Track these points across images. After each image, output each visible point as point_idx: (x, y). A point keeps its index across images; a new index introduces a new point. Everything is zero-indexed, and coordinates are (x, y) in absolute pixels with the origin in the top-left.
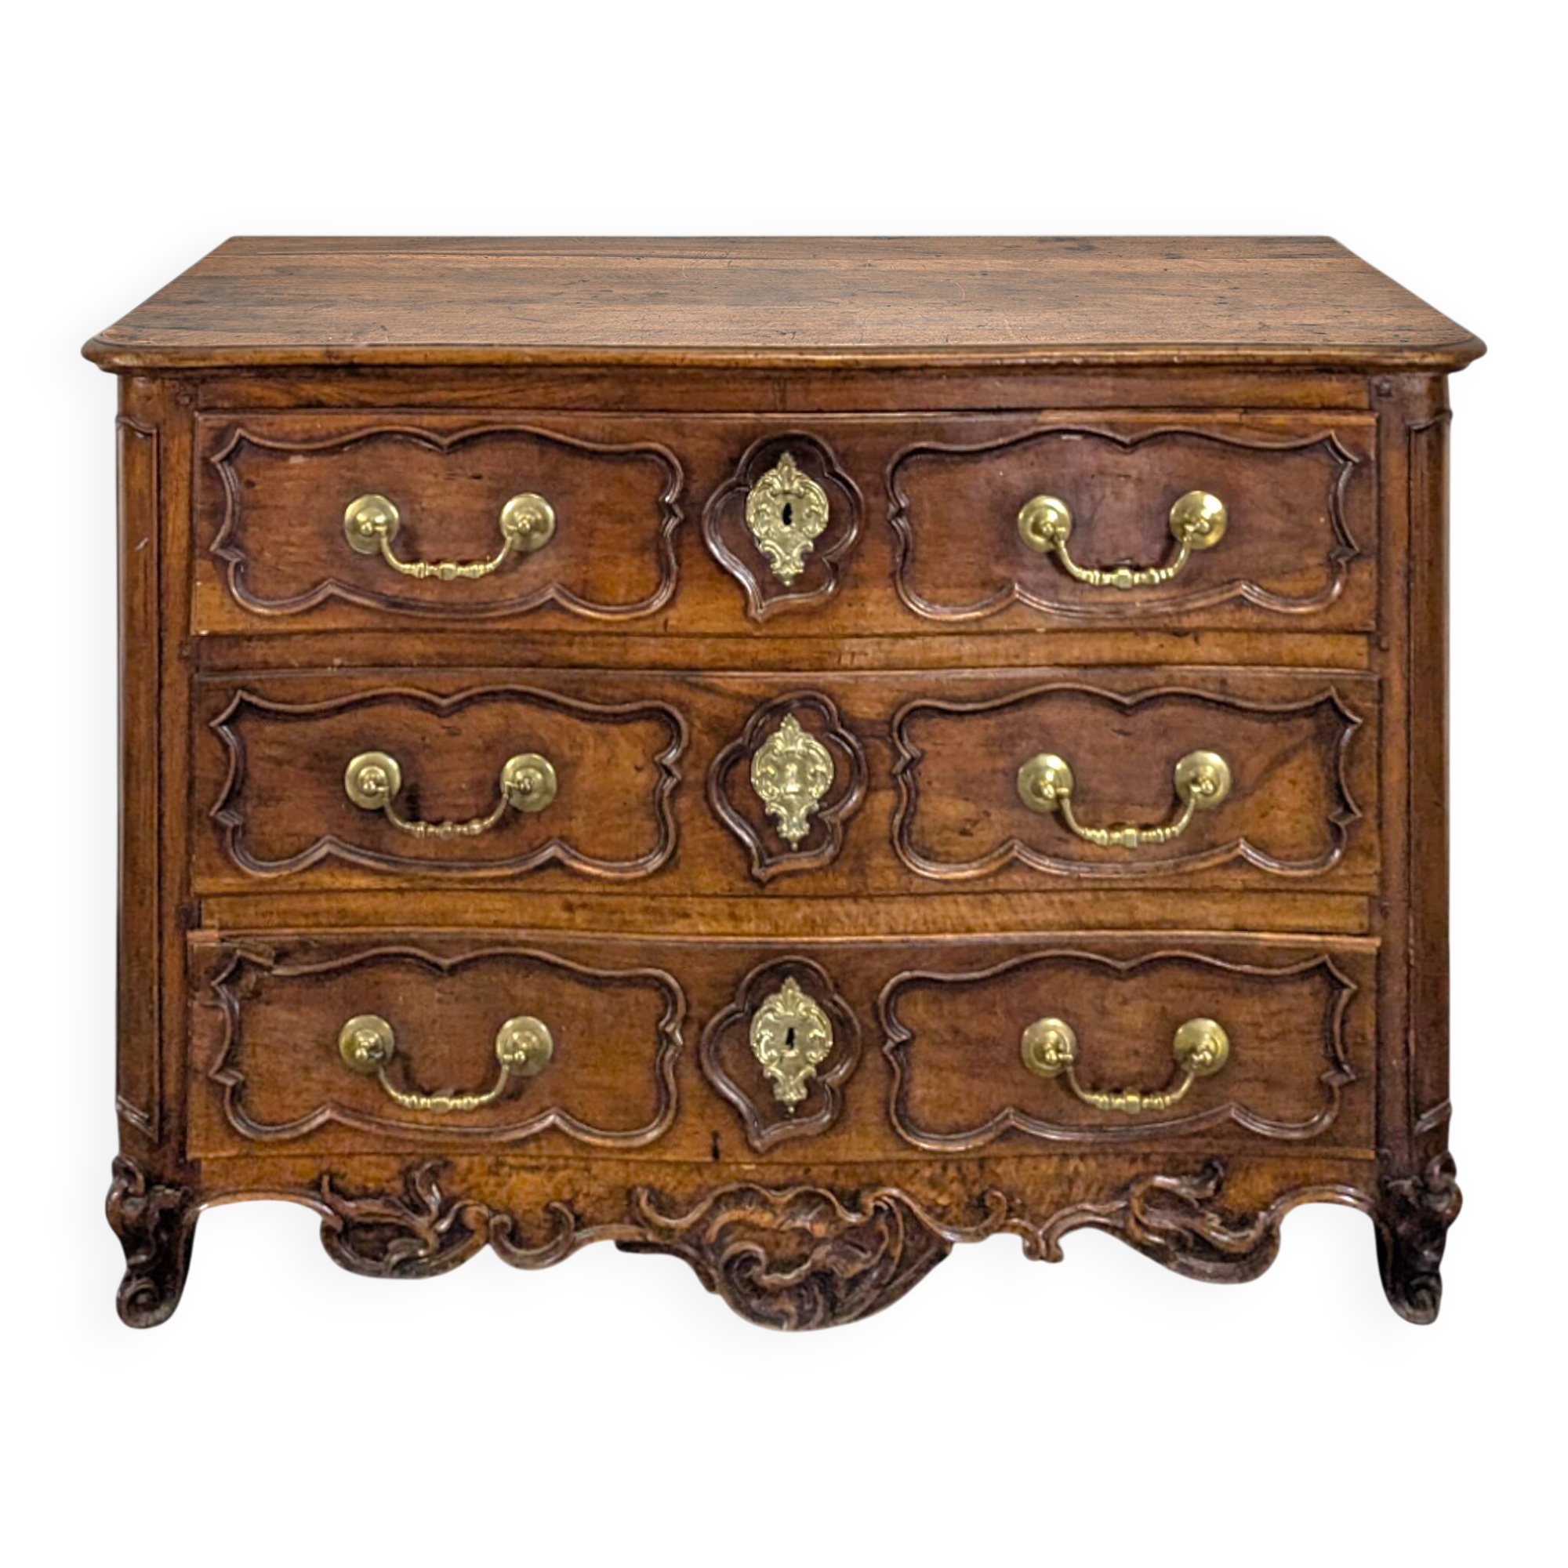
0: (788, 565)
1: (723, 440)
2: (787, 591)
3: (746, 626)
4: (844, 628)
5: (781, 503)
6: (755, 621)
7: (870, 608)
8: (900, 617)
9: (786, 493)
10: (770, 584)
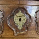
0: (20, 27)
1: (10, 8)
2: (20, 31)
3: (14, 37)
4: (28, 36)
5: (19, 18)
6: (15, 36)
7: (32, 33)
8: (37, 35)
9: (20, 16)
10: (17, 30)
